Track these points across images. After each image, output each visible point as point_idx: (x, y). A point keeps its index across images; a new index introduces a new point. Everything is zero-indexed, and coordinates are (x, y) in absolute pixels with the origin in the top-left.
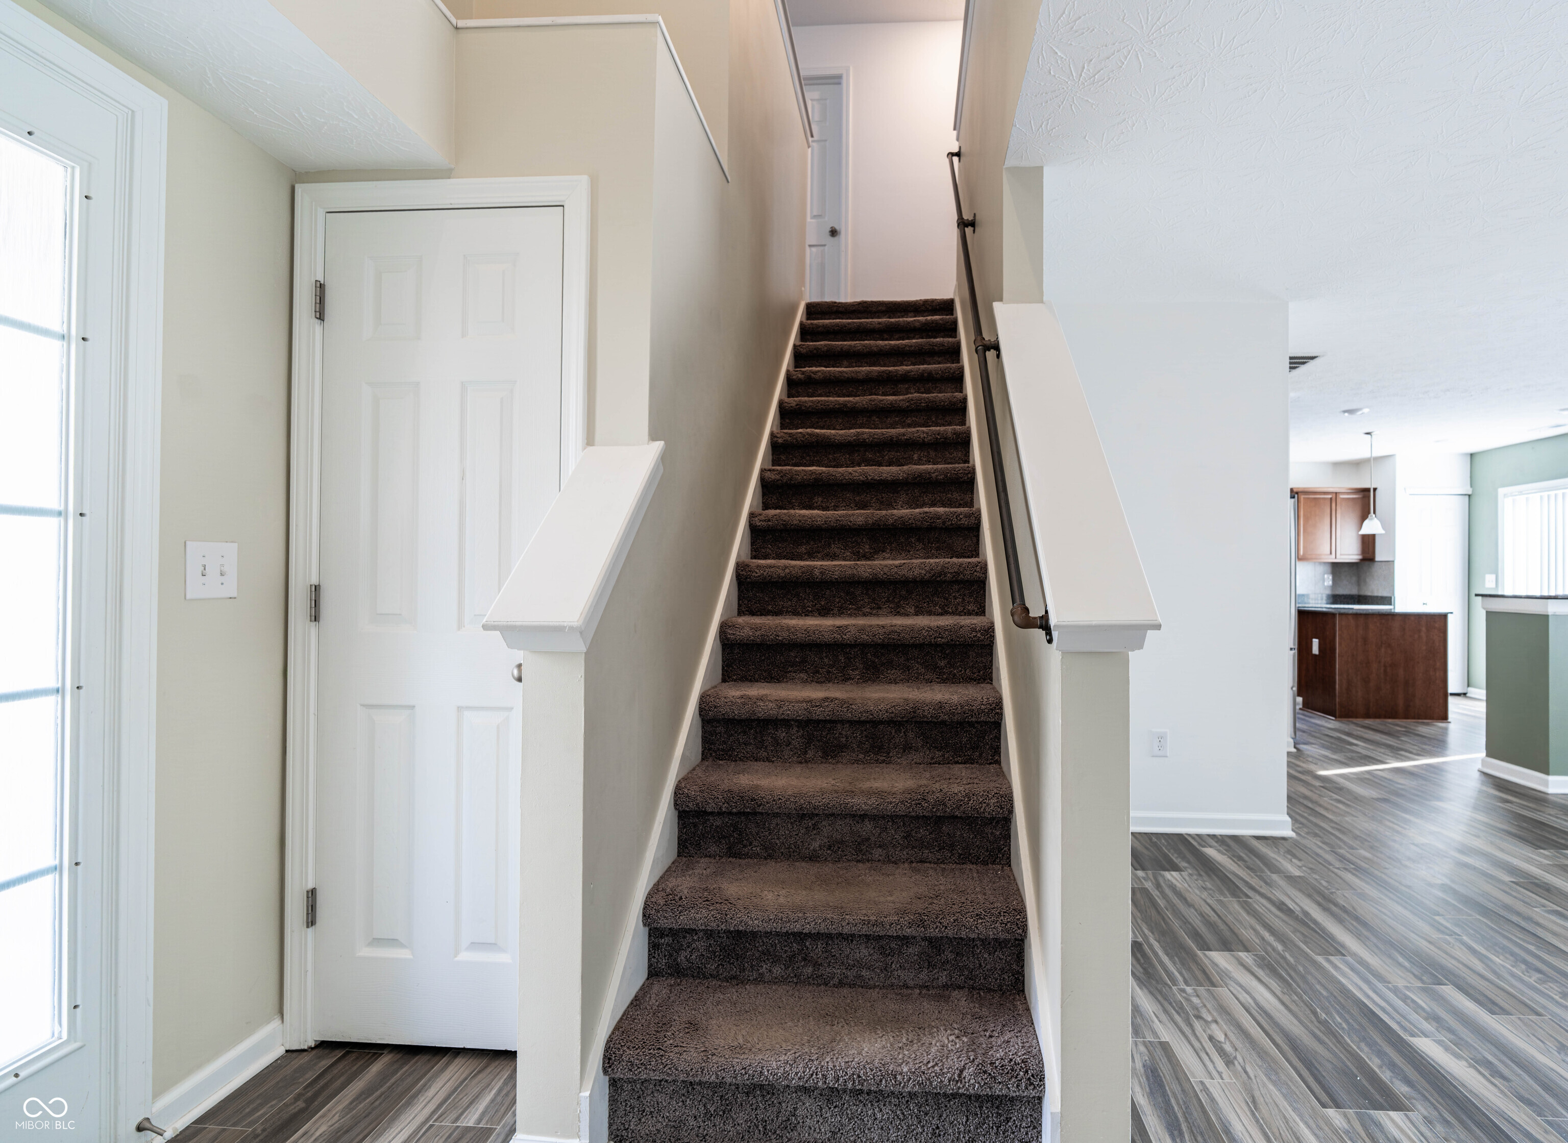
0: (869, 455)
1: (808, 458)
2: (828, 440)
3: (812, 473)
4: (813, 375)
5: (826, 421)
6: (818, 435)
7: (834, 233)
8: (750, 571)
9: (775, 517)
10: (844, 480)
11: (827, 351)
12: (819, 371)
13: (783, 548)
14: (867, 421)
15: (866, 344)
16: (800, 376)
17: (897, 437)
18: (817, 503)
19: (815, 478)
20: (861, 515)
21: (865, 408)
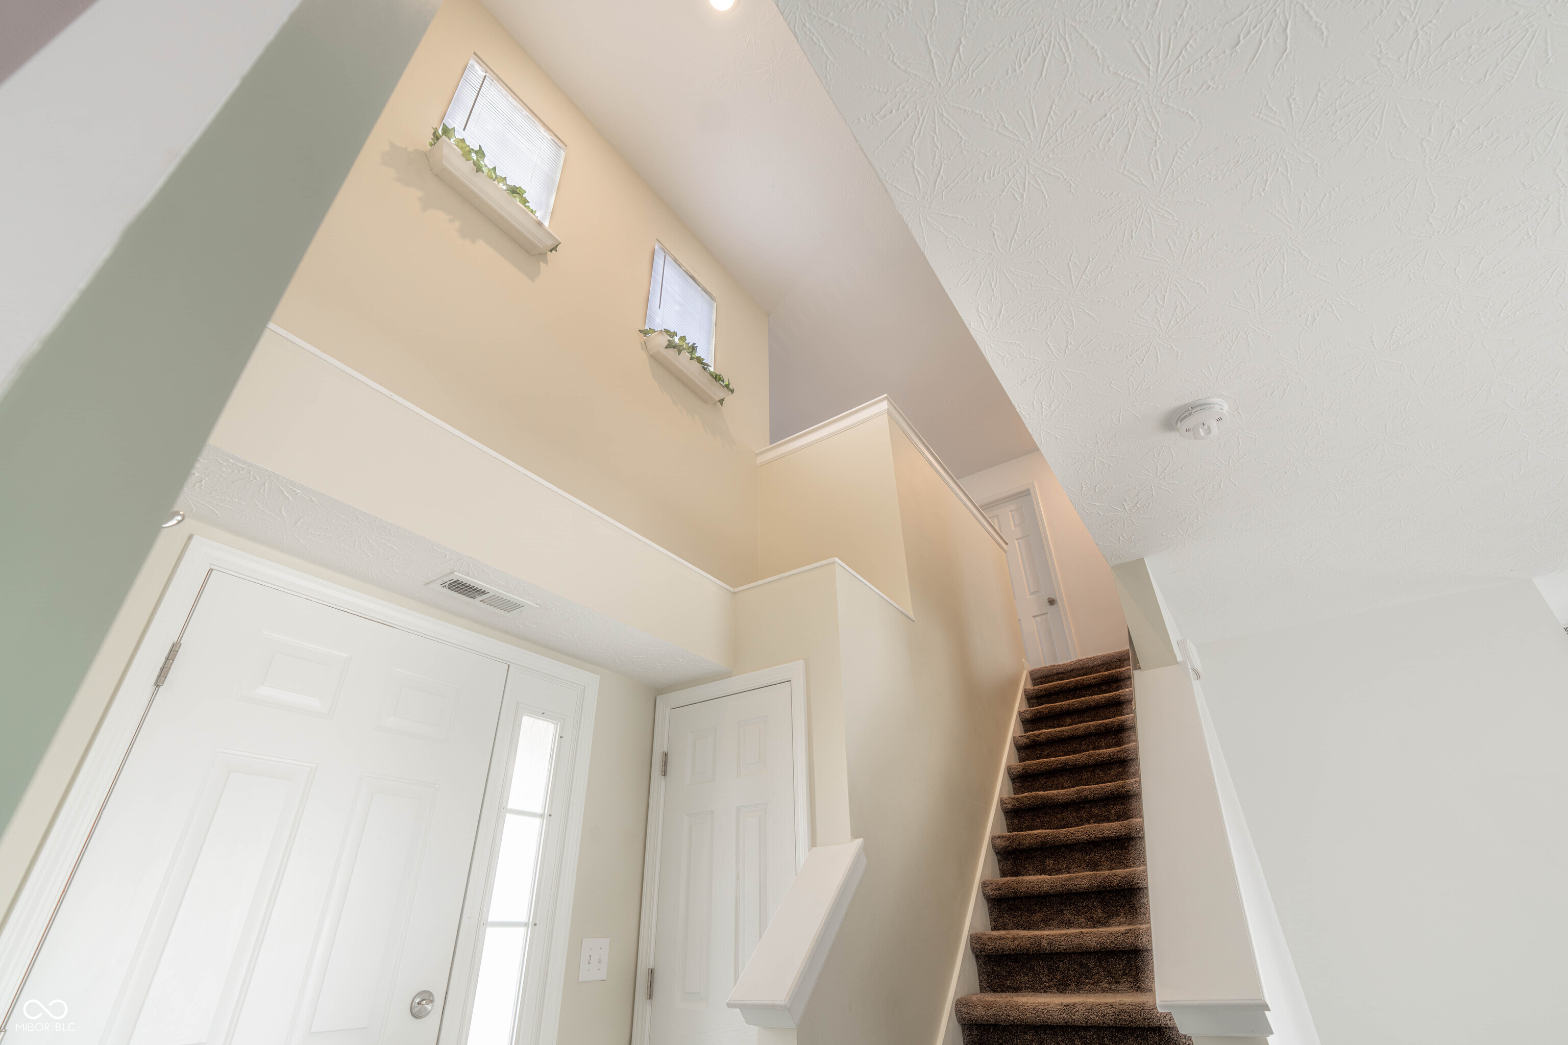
0: (1096, 811)
1: (1038, 820)
2: (1052, 801)
3: (1037, 836)
4: (1036, 738)
5: (1053, 781)
6: (1042, 797)
7: (1052, 602)
8: (983, 944)
9: (1005, 885)
10: (1069, 841)
11: (1049, 713)
12: (1041, 734)
13: (1018, 917)
14: (1091, 775)
15: (1083, 700)
16: (1025, 740)
17: (1117, 790)
18: (1049, 866)
19: (1040, 841)
20: (1084, 877)
21: (1086, 763)
